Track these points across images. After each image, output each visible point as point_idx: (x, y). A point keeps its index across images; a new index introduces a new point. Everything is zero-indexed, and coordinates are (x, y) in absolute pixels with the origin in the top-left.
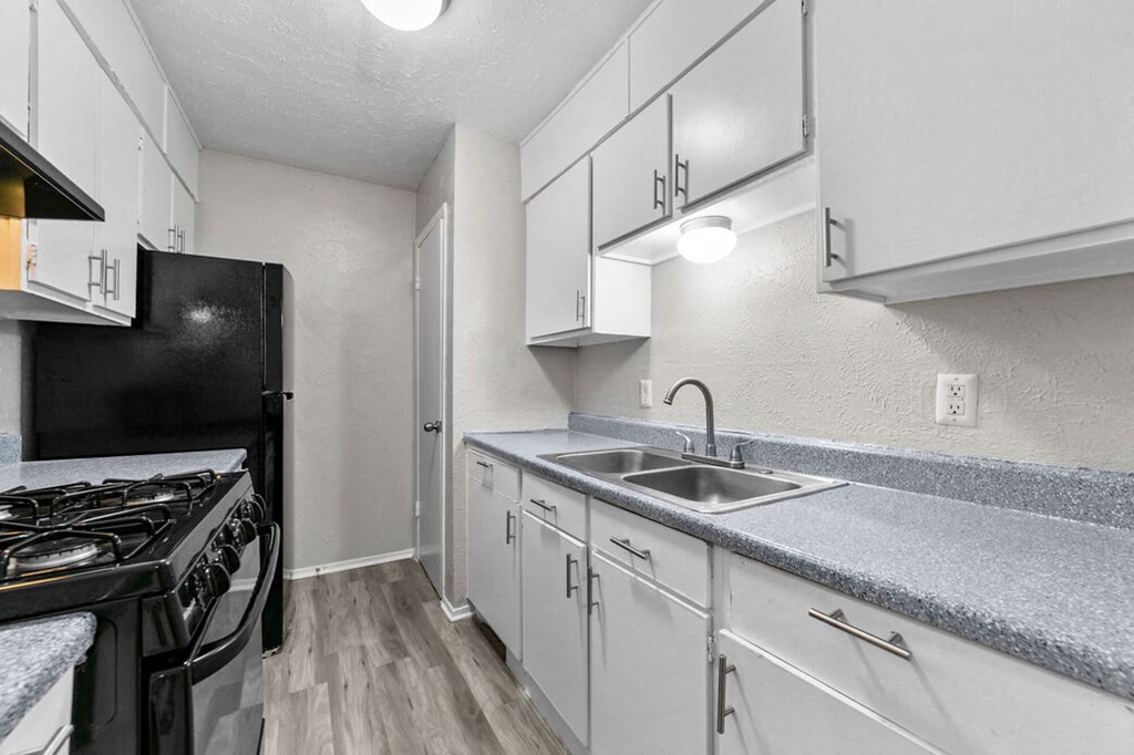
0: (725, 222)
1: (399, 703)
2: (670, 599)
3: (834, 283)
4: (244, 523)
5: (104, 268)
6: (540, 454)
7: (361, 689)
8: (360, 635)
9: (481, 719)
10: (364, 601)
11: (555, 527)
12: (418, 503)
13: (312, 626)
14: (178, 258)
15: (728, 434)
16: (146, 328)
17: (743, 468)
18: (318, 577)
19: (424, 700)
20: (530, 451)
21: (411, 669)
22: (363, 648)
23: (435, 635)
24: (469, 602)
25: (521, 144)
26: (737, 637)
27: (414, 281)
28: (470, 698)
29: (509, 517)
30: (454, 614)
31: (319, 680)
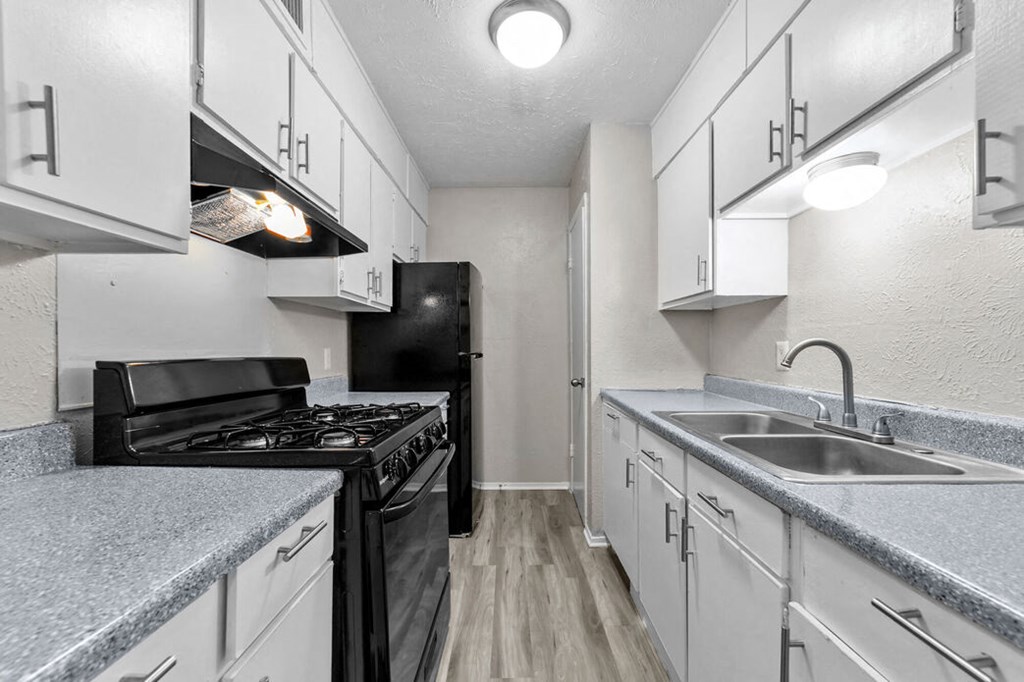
0: (871, 158)
1: (542, 597)
2: (750, 562)
3: (998, 214)
4: (428, 438)
5: (375, 279)
6: (656, 410)
7: (517, 577)
8: (522, 540)
9: (600, 629)
10: (528, 516)
11: (661, 477)
12: (572, 445)
13: (492, 524)
14: (415, 266)
15: (881, 404)
16: (400, 312)
17: (891, 443)
18: (501, 491)
19: (560, 600)
20: (646, 408)
21: (554, 576)
22: (522, 549)
23: (575, 554)
24: (605, 534)
25: (652, 124)
26: (807, 613)
27: (568, 262)
28: (595, 612)
29: (628, 464)
30: (593, 541)
31: (492, 563)
